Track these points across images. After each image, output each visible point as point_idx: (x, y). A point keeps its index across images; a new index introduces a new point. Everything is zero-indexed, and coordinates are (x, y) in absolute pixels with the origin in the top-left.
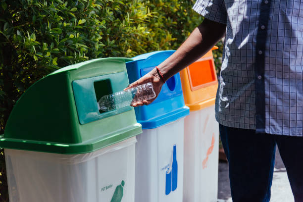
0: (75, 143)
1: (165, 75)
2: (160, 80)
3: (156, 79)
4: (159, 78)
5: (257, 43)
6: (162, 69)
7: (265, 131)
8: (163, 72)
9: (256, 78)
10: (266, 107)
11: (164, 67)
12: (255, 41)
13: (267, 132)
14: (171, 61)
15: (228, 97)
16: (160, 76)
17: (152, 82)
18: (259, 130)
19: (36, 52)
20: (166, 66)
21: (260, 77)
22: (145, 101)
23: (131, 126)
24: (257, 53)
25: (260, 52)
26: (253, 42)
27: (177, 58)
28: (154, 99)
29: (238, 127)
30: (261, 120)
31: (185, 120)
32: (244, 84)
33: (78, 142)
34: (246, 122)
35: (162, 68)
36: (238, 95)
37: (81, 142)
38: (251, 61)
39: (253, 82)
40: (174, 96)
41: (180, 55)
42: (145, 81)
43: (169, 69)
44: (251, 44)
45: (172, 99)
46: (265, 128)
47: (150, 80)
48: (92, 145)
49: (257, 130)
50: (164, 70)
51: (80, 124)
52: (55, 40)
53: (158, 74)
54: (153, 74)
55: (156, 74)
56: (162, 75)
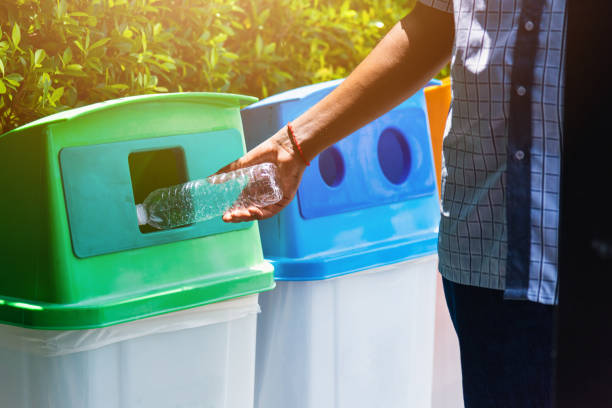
1: (306, 143)
2: (293, 156)
3: (285, 155)
4: (292, 151)
5: (514, 67)
6: (301, 129)
7: (525, 296)
8: (301, 136)
9: (511, 158)
10: (533, 233)
11: (306, 123)
12: (509, 61)
13: (530, 298)
14: (323, 110)
16: (295, 147)
17: (275, 162)
18: (512, 292)
20: (310, 121)
21: (520, 155)
24: (513, 92)
25: (521, 90)
26: (504, 65)
32: (489, 172)
33: (67, 302)
35: (301, 126)
38: (501, 113)
39: (504, 168)
42: (259, 160)
43: (317, 128)
44: (500, 70)
46: (526, 286)
47: (270, 156)
48: (102, 309)
49: (507, 291)
50: (306, 131)
52: (76, 42)
53: (288, 141)
54: (278, 142)
55: (285, 139)
56: (299, 143)
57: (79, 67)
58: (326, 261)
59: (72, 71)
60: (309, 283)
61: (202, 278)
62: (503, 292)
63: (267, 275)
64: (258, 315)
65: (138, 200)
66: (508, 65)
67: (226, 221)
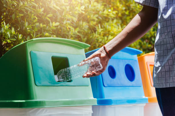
1: (110, 51)
2: (106, 55)
8: (108, 49)
15: (160, 62)
17: (100, 57)
22: (94, 72)
23: (87, 98)
35: (108, 46)
36: (167, 59)
47: (99, 55)
48: (45, 101)
51: (36, 85)
52: (31, 34)
53: (104, 51)
54: (101, 51)
55: (103, 50)
56: (108, 51)
58: (112, 100)
63: (95, 100)
64: (92, 114)
65: (55, 74)
67: (84, 77)
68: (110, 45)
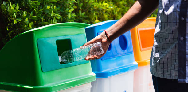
0: (38, 85)
1: (111, 36)
3: (104, 40)
4: (107, 39)
5: (180, 12)
7: (185, 81)
8: (109, 34)
9: (179, 39)
10: (186, 62)
12: (178, 10)
13: (186, 82)
14: (116, 26)
16: (108, 38)
17: (101, 42)
18: (180, 80)
19: (17, 18)
20: (112, 30)
21: (182, 39)
22: (95, 56)
23: (87, 75)
24: (180, 20)
25: (183, 19)
26: (177, 11)
27: (121, 24)
28: (102, 55)
29: (166, 78)
30: (183, 72)
31: (134, 72)
32: (170, 44)
33: (40, 85)
34: (172, 74)
35: (109, 31)
36: (166, 53)
37: (43, 85)
38: (175, 26)
39: (177, 42)
40: (126, 54)
41: (123, 21)
42: (96, 41)
43: (114, 32)
44: (175, 13)
45: (124, 57)
46: (185, 78)
47: (100, 40)
48: (51, 88)
49: (179, 80)
50: (111, 33)
51: (43, 72)
52: (34, 9)
53: (105, 36)
54: (102, 36)
55: (104, 35)
56: (109, 36)
57: (36, 17)
58: (108, 72)
59: (34, 18)
60: (103, 79)
61: (77, 77)
62: (177, 80)
63: (94, 76)
64: (91, 88)
65: (59, 55)
66: (178, 11)
68: (111, 31)
